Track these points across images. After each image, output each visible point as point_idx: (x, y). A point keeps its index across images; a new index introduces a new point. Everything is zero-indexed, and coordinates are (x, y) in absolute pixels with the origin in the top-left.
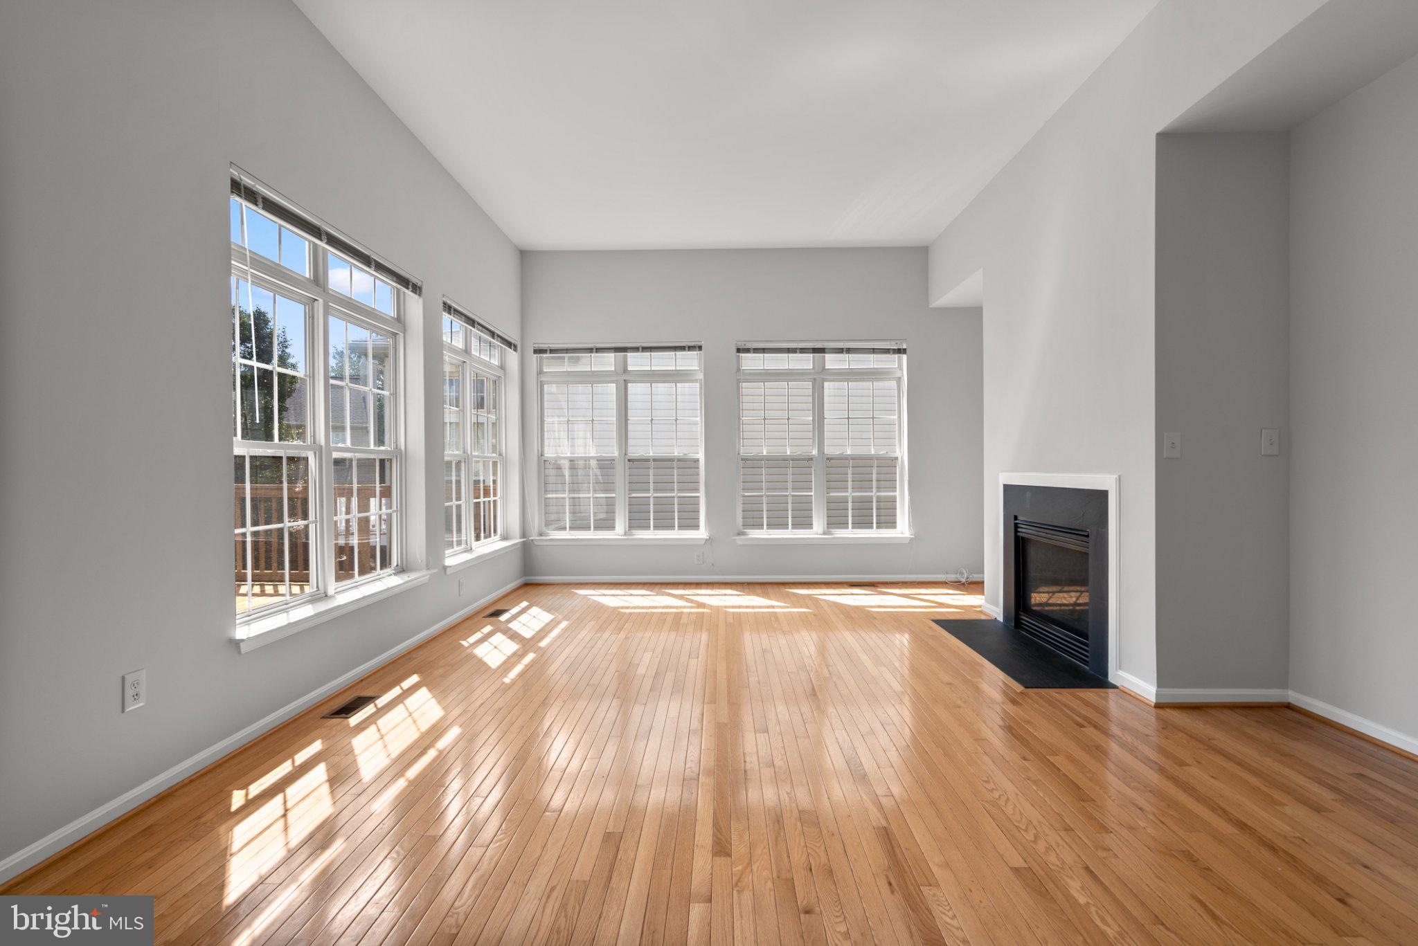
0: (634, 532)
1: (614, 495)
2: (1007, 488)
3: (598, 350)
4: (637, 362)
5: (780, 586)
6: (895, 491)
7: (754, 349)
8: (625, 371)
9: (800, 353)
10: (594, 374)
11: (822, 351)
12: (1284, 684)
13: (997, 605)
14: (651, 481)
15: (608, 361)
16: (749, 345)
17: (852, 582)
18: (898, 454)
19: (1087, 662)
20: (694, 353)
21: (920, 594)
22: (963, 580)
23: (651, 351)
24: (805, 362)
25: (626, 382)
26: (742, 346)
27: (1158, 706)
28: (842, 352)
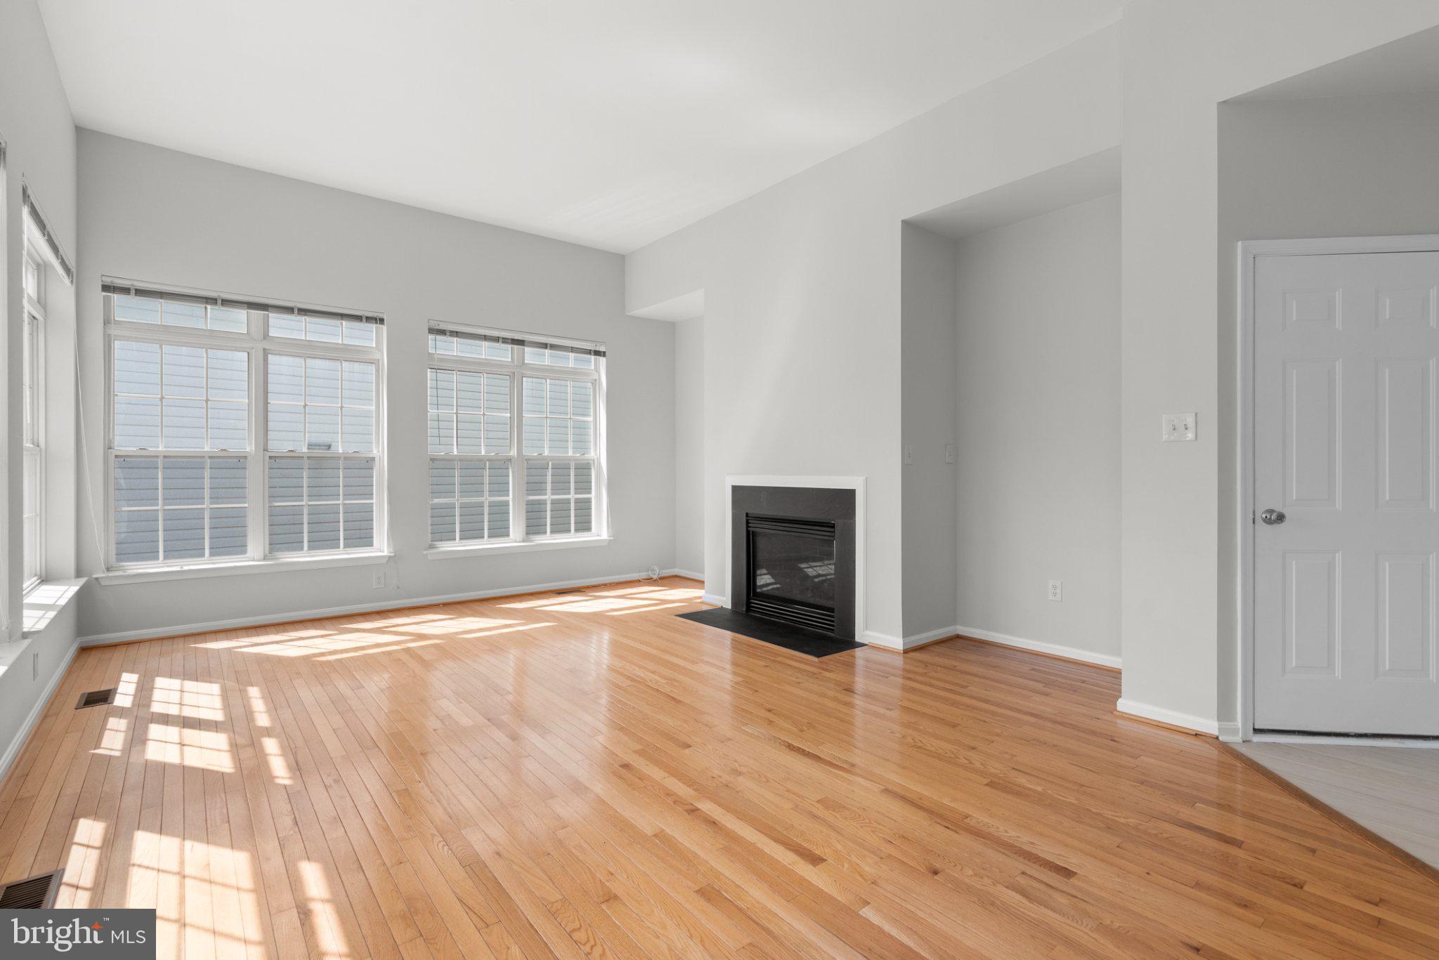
0: (279, 554)
1: (246, 505)
2: (736, 489)
3: (226, 302)
4: (281, 326)
5: (484, 603)
6: (590, 493)
7: (451, 332)
8: (266, 336)
9: (503, 342)
10: (212, 334)
11: (521, 343)
12: (954, 622)
13: (722, 594)
14: (305, 485)
15: (239, 320)
16: (442, 327)
17: (558, 590)
18: (592, 454)
19: (833, 630)
20: (373, 326)
21: (635, 594)
22: (655, 577)
23: (306, 315)
24: (505, 354)
25: (266, 353)
26: (434, 325)
27: (906, 652)
28: (546, 348)
